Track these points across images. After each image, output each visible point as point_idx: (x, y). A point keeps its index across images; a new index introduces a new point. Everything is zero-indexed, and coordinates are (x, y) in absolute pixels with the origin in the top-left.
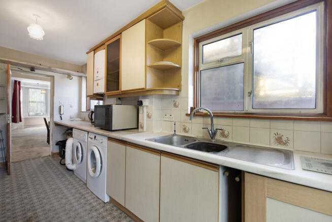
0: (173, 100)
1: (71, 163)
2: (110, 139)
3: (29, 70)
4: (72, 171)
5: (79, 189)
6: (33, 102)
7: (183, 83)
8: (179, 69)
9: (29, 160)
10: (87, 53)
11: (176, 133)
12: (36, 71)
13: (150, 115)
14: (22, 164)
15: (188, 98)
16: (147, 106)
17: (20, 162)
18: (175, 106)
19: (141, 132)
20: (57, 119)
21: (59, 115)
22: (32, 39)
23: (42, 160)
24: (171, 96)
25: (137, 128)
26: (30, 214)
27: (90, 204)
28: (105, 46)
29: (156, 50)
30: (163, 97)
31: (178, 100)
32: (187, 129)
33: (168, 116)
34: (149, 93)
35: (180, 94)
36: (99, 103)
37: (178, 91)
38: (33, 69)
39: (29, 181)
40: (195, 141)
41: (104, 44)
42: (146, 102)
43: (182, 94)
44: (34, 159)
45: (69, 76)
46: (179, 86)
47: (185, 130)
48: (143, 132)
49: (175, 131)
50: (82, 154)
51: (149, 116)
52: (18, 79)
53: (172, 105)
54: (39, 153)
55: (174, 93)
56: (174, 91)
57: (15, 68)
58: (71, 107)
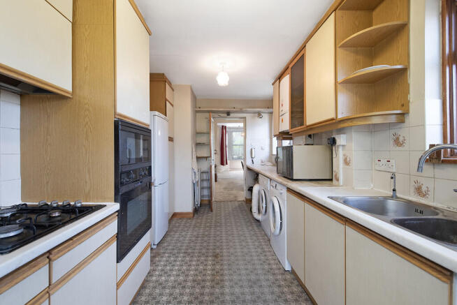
0: (392, 132)
1: (257, 212)
2: (289, 190)
3: (225, 115)
4: (258, 221)
5: (263, 244)
6: (236, 145)
7: (411, 97)
8: (404, 72)
9: (228, 201)
10: (273, 84)
11: (398, 195)
12: (232, 115)
13: (348, 160)
14: (222, 204)
15: (424, 125)
16: (343, 146)
17: (221, 202)
18: (398, 142)
19: (336, 186)
20: (249, 163)
21: (251, 159)
22: (220, 87)
23: (237, 204)
24: (390, 126)
25: (331, 180)
26: (218, 251)
27: (269, 264)
28: (289, 70)
29: (357, 53)
30: (373, 129)
31: (403, 132)
32: (424, 189)
33: (384, 161)
34: (342, 125)
35: (406, 120)
36: (290, 144)
37: (403, 114)
38: (228, 114)
39: (223, 221)
40: (437, 214)
41: (288, 68)
42: (341, 140)
43: (411, 119)
44: (231, 201)
45: (259, 115)
46: (405, 105)
47: (419, 190)
48: (338, 186)
49: (394, 190)
50: (266, 204)
51: (347, 162)
52: (224, 124)
53: (392, 142)
54: (236, 197)
55: (393, 119)
56: (394, 116)
57: (216, 115)
58: (262, 149)
